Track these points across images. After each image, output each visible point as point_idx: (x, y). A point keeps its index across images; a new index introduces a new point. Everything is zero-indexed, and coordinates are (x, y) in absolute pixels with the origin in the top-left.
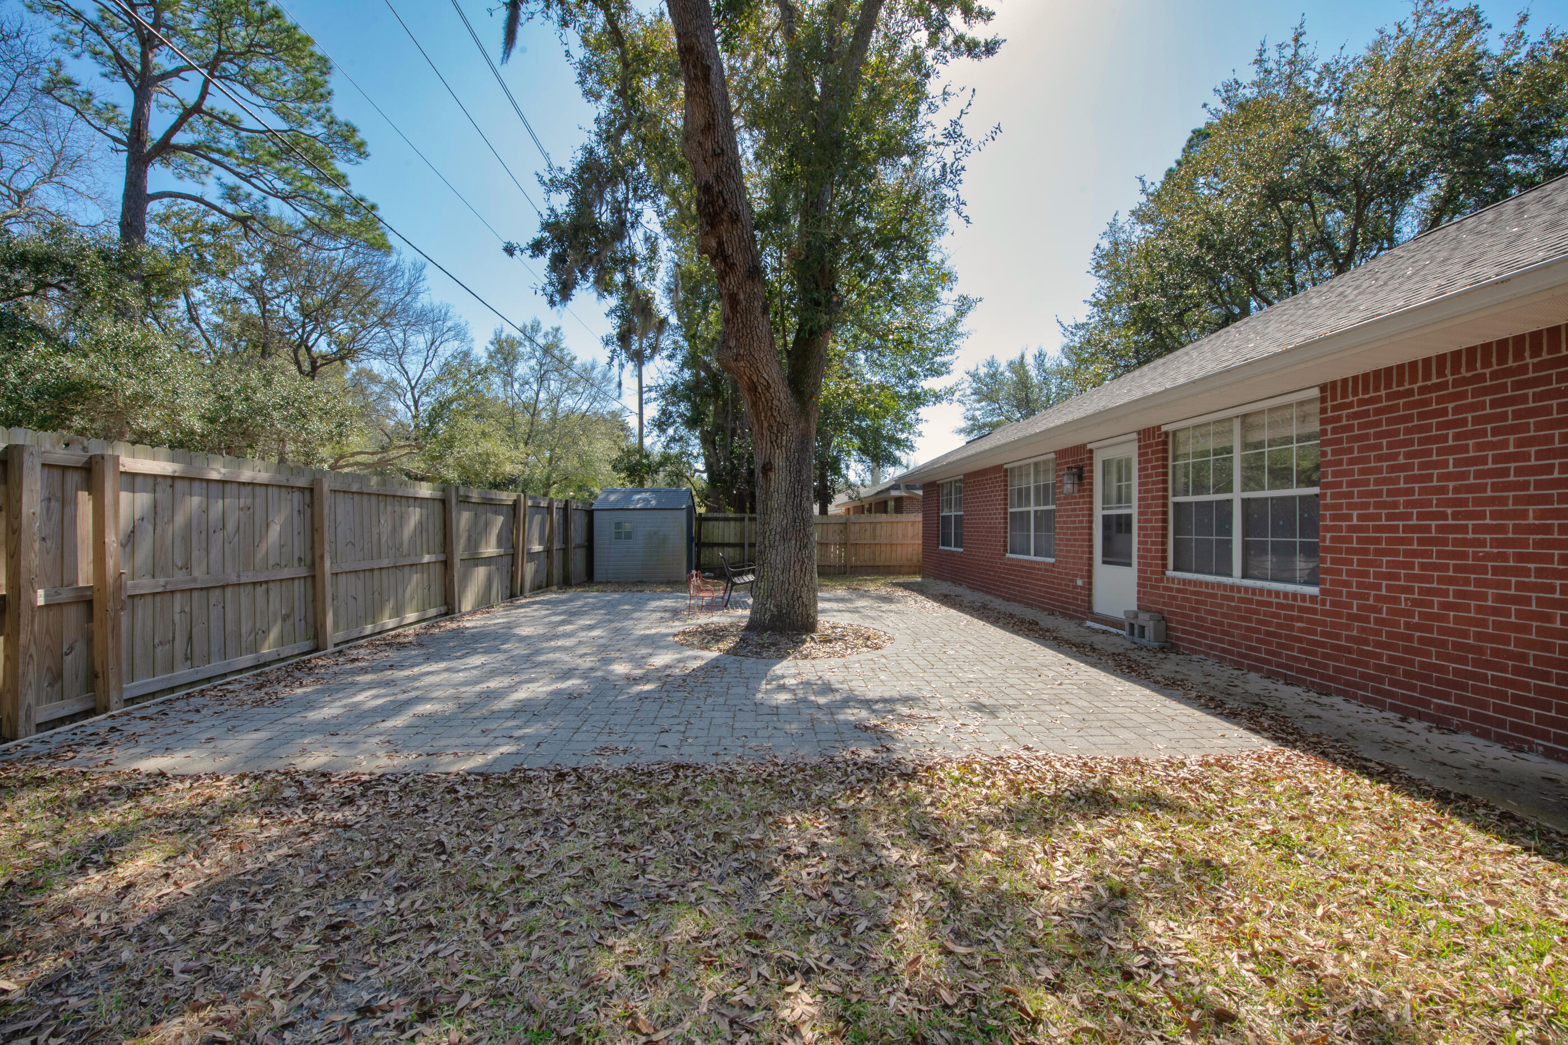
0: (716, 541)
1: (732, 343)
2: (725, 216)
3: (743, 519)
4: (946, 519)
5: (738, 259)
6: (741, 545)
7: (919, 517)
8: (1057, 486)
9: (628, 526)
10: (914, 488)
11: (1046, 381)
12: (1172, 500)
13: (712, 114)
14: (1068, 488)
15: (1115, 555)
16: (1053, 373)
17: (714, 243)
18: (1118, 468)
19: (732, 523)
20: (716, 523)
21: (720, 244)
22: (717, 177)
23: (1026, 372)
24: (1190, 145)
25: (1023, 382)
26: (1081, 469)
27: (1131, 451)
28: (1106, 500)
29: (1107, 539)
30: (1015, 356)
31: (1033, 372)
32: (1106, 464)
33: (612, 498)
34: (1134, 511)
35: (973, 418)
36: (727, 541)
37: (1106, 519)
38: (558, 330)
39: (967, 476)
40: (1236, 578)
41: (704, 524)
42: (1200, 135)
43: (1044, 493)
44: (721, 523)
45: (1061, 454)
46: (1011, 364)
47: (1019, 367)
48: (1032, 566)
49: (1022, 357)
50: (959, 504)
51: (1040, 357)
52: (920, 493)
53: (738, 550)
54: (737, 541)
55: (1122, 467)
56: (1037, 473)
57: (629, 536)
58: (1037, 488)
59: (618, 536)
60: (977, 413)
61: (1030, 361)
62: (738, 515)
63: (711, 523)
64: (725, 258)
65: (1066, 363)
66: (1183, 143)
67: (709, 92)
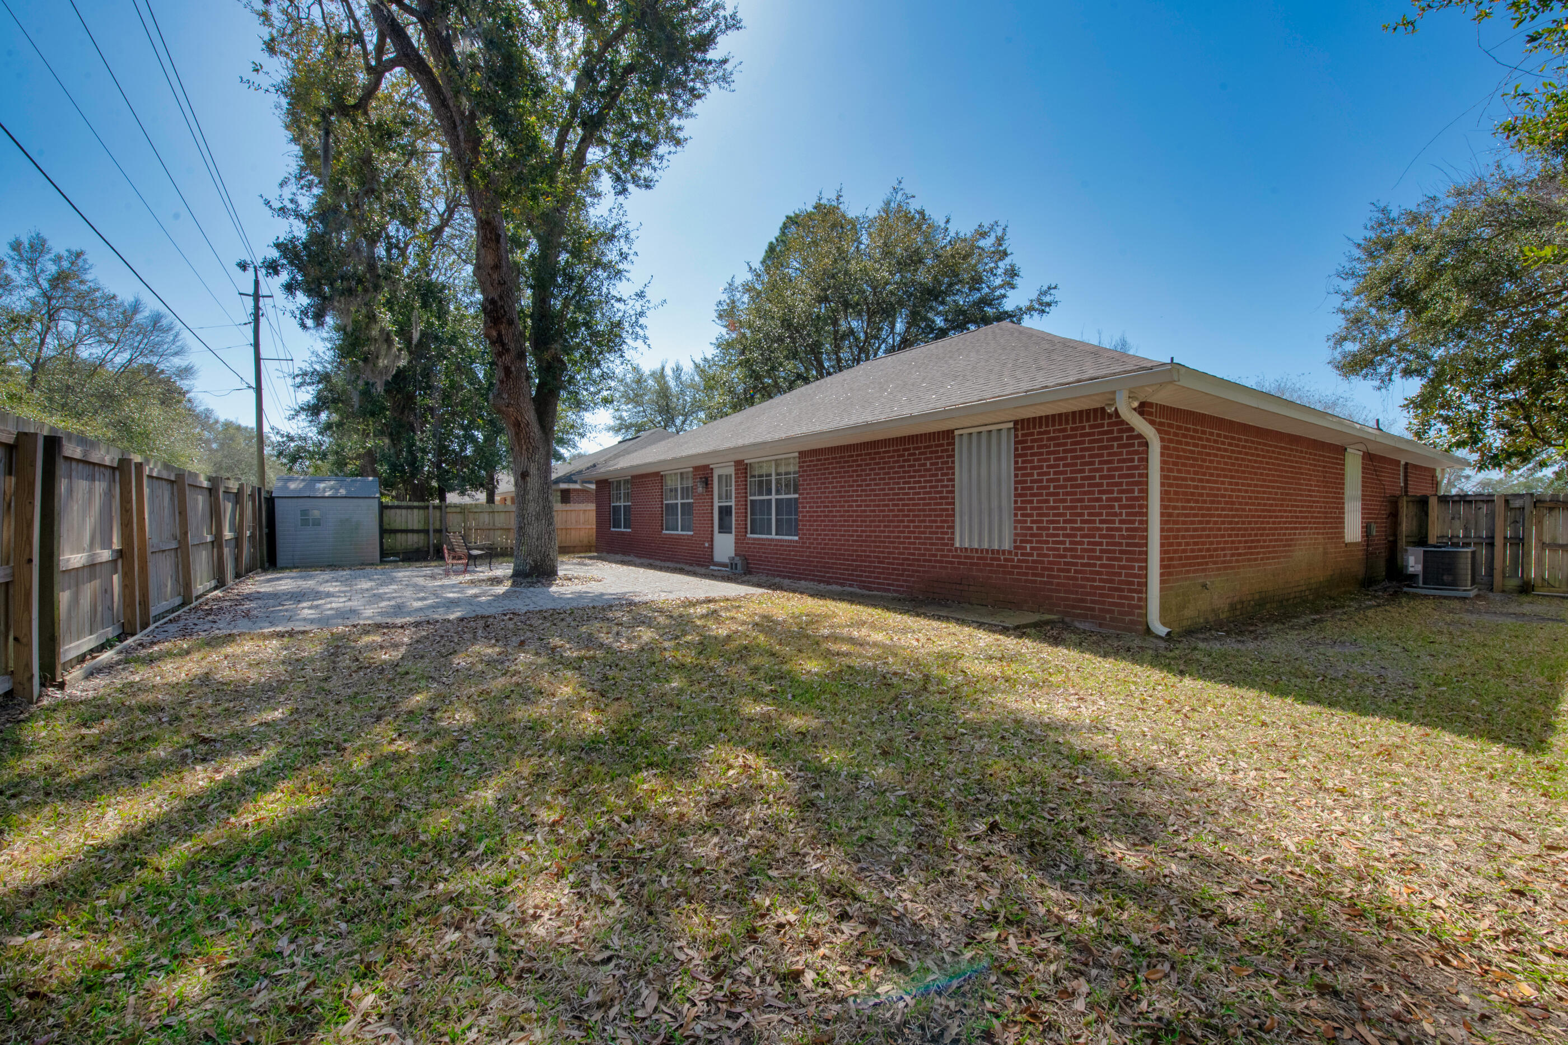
0: (398, 527)
1: (505, 396)
2: (504, 320)
3: (427, 507)
4: (617, 509)
5: (512, 346)
6: (426, 532)
7: (592, 507)
8: (694, 488)
9: (316, 513)
10: (590, 482)
11: (682, 392)
12: (750, 498)
13: (500, 260)
14: (700, 490)
15: (724, 528)
16: (689, 387)
17: (494, 334)
18: (724, 479)
19: (416, 511)
20: (398, 511)
21: (500, 335)
22: (501, 297)
23: (666, 383)
24: (785, 227)
25: (664, 392)
26: (707, 479)
27: (731, 471)
28: (720, 498)
29: (721, 519)
30: (657, 367)
31: (672, 383)
32: (720, 477)
33: (292, 486)
34: (733, 503)
35: (621, 418)
36: (410, 527)
37: (720, 508)
38: (79, 255)
39: (633, 477)
40: (774, 536)
41: (387, 512)
42: (792, 221)
43: (686, 492)
44: (404, 511)
45: (696, 469)
46: (653, 374)
47: (660, 376)
48: (679, 538)
49: (663, 369)
50: (627, 496)
51: (678, 370)
52: (593, 487)
53: (422, 536)
54: (421, 527)
55: (728, 477)
56: (682, 479)
57: (317, 523)
58: (682, 489)
59: (305, 522)
60: (624, 414)
61: (669, 372)
62: (422, 504)
63: (393, 511)
64: (503, 345)
65: (697, 378)
66: (781, 225)
67: (498, 248)
